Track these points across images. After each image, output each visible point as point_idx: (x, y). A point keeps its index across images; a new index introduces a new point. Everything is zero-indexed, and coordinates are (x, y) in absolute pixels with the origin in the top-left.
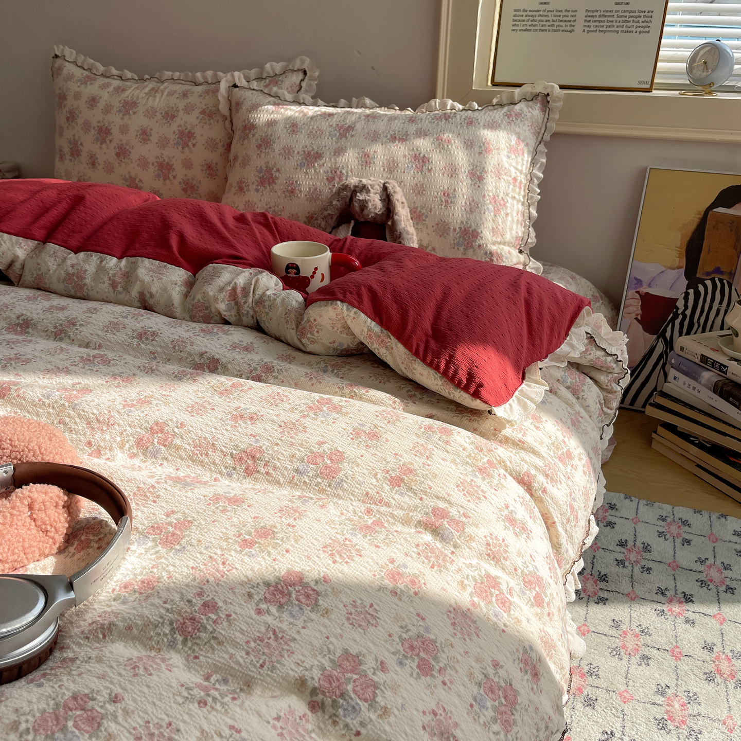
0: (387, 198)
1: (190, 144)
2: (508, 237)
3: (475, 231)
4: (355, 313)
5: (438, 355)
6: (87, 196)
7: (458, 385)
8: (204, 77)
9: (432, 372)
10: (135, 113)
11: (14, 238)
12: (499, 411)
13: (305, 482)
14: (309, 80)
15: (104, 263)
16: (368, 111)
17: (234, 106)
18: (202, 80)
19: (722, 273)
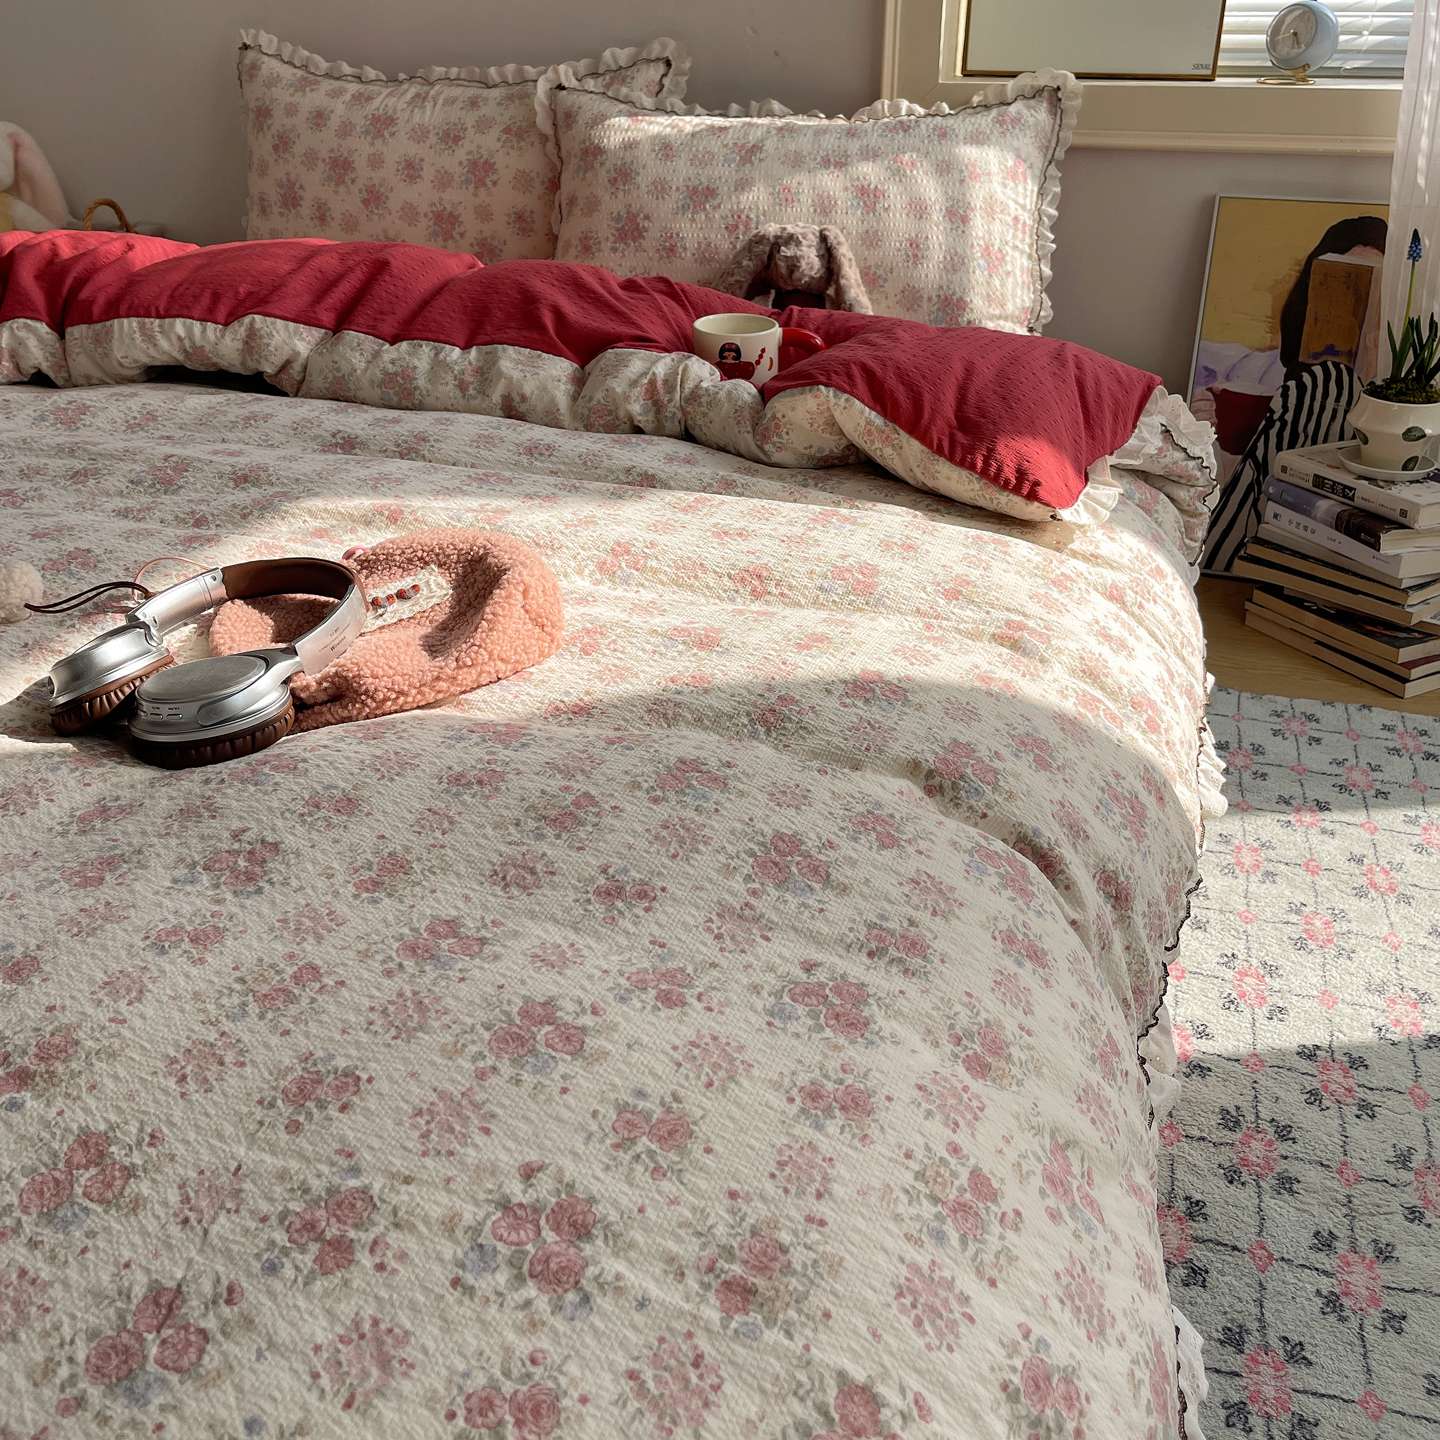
0: (828, 253)
1: (487, 181)
2: (1010, 308)
3: (961, 299)
4: (847, 400)
5: (971, 450)
6: (392, 260)
7: (1005, 486)
8: (501, 74)
9: (965, 473)
10: (392, 134)
11: (291, 325)
12: (1065, 514)
13: (834, 602)
14: (676, 75)
15: (442, 356)
16: (779, 122)
17: (563, 118)
18: (497, 79)
19: (1336, 353)
